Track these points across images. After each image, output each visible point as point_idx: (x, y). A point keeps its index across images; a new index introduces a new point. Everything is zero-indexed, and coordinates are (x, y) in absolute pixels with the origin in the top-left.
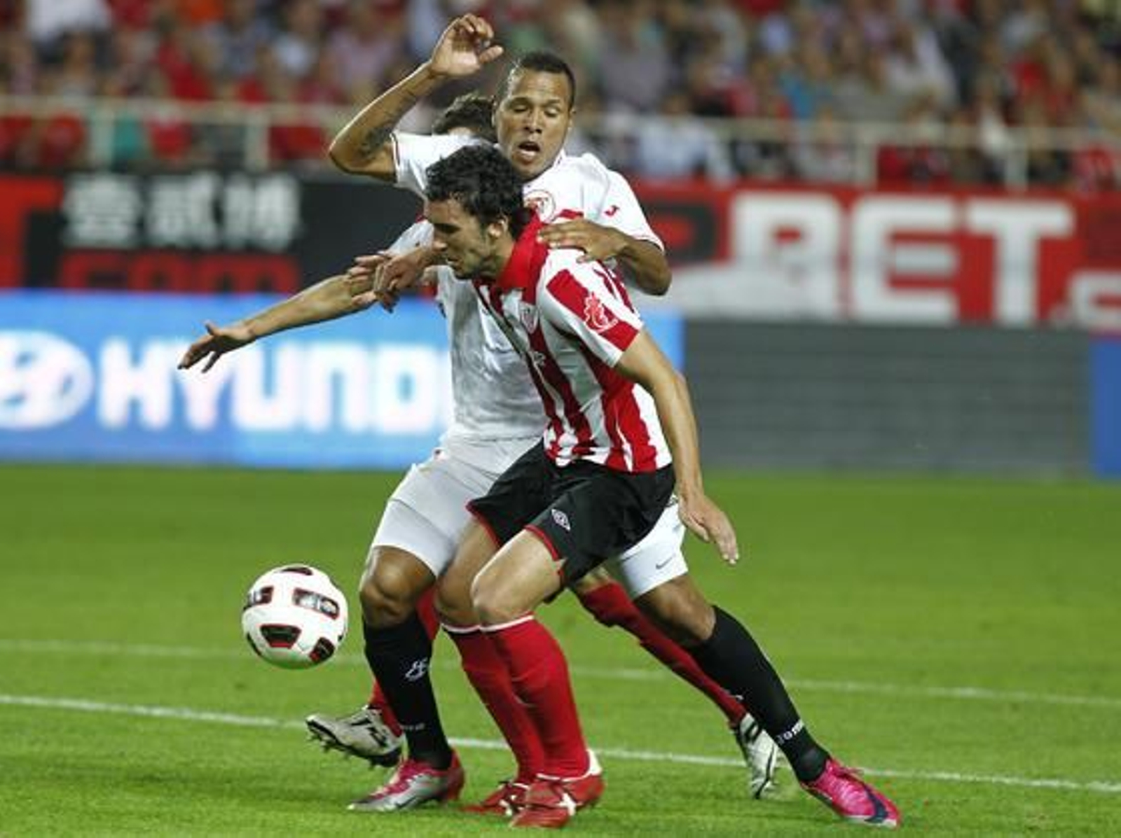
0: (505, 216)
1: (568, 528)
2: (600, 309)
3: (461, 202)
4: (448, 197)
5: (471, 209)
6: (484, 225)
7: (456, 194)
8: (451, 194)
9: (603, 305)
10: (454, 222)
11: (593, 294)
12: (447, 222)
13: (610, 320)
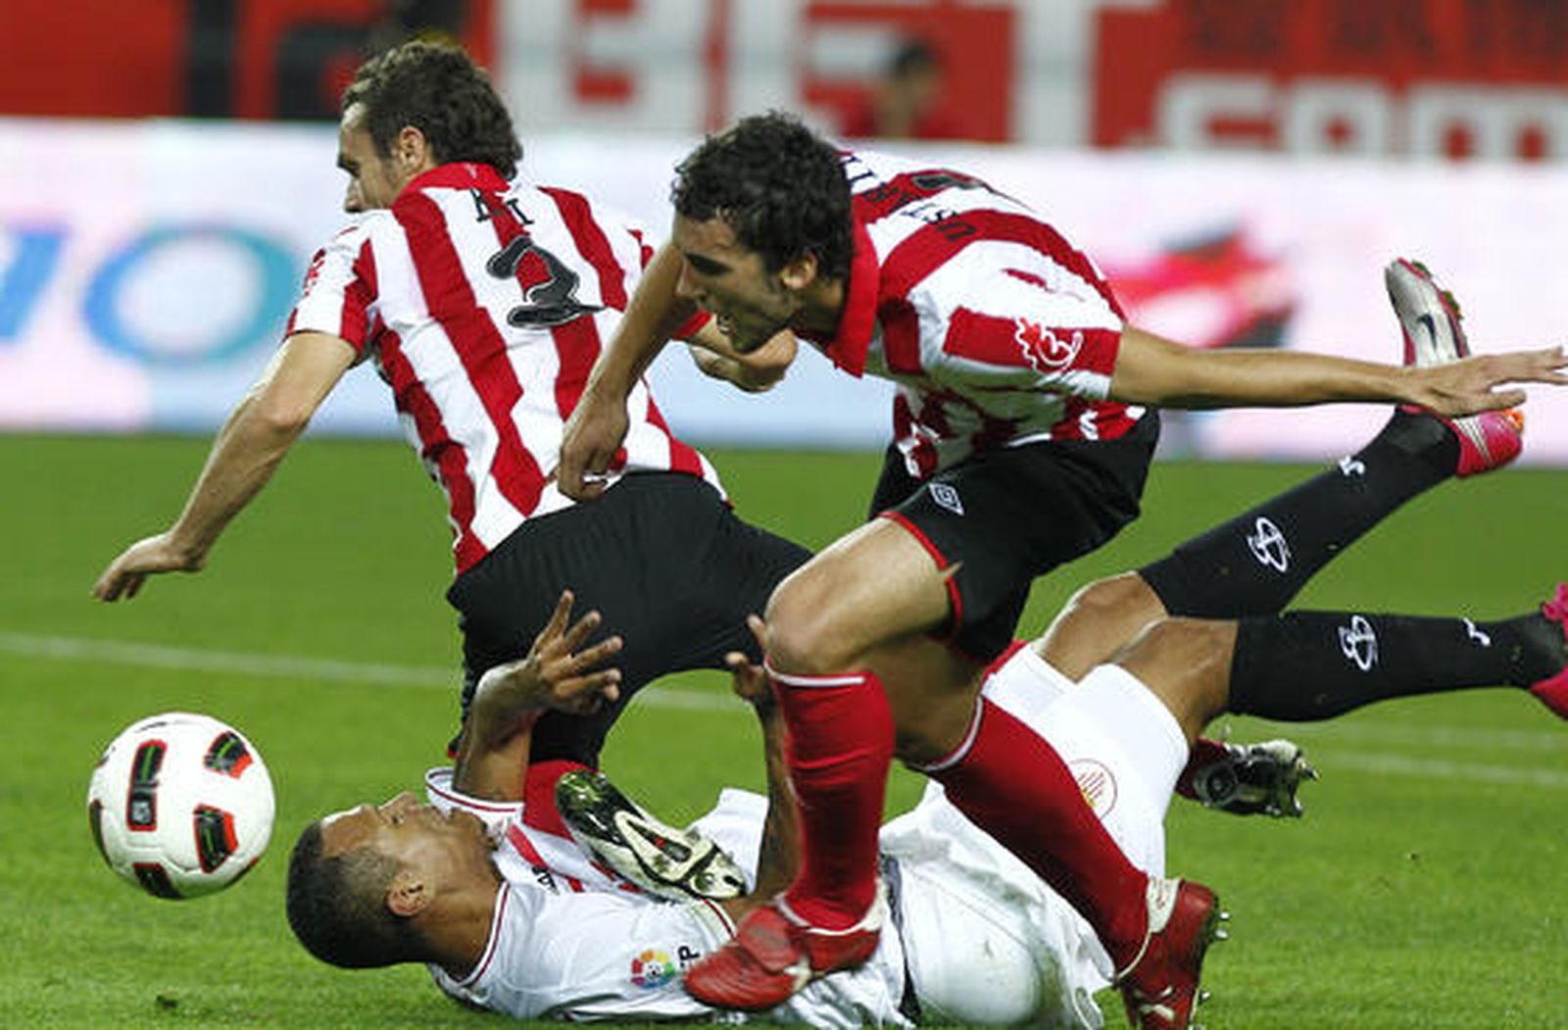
0: (811, 256)
1: (960, 511)
2: (1048, 338)
3: (733, 226)
4: (711, 216)
5: (749, 240)
6: (772, 267)
7: (726, 212)
8: (718, 212)
9: (1048, 329)
10: (721, 258)
11: (1023, 321)
12: (706, 255)
13: (1069, 343)
